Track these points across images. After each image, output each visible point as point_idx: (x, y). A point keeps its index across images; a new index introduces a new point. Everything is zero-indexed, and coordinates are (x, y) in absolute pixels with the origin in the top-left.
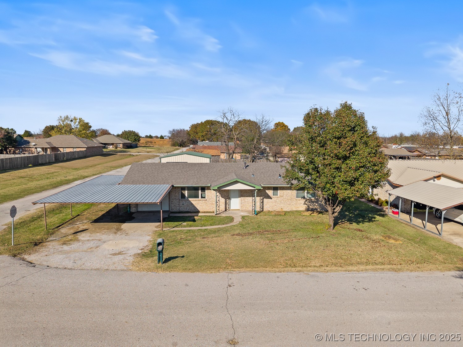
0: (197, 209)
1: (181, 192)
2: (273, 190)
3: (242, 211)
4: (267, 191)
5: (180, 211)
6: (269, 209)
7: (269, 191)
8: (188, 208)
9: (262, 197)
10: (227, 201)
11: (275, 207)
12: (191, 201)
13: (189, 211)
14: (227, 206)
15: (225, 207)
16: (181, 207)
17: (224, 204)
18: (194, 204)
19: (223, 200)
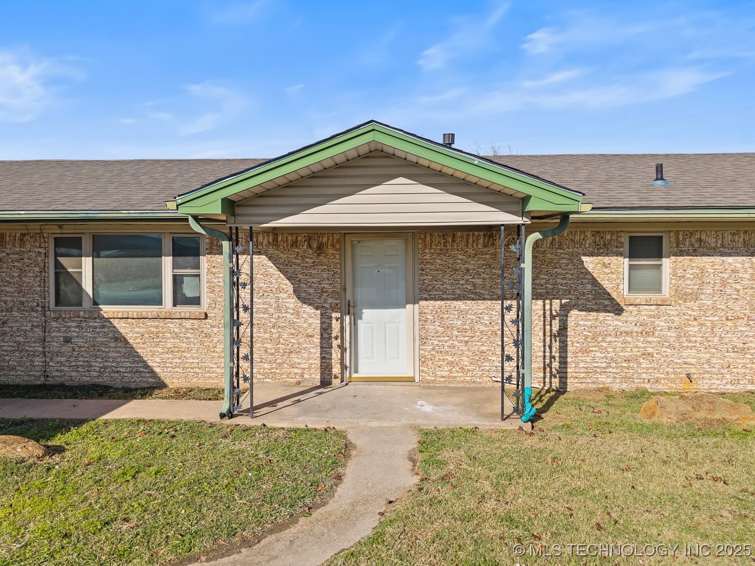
0: (152, 372)
1: (58, 265)
2: (632, 256)
3: (429, 388)
4: (589, 262)
5: (51, 381)
6: (605, 380)
7: (606, 259)
8: (97, 364)
9: (556, 304)
10: (336, 325)
11: (645, 364)
12: (115, 323)
13: (105, 380)
14: (336, 354)
15: (323, 358)
16: (59, 353)
17: (317, 340)
18: (131, 341)
19: (311, 317)
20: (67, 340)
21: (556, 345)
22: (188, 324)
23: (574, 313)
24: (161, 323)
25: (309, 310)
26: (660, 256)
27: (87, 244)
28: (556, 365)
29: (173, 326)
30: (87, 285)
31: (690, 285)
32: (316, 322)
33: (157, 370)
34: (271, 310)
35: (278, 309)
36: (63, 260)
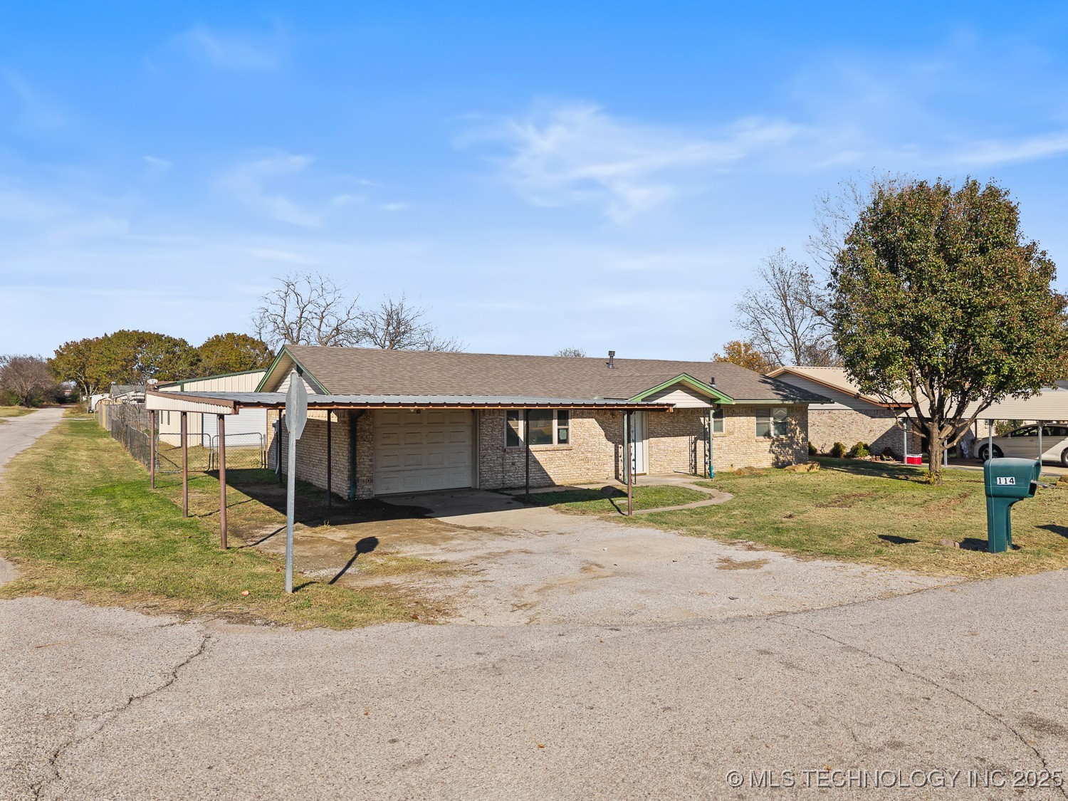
0: (548, 475)
1: (508, 426)
2: (715, 417)
5: (505, 486)
9: (693, 437)
10: (620, 450)
11: (719, 461)
12: (534, 454)
13: (530, 483)
15: (616, 466)
16: (509, 471)
17: (613, 458)
18: (541, 463)
19: (611, 446)
20: (513, 464)
21: (693, 455)
22: (564, 452)
23: (699, 441)
24: (553, 453)
25: (610, 443)
26: (722, 417)
27: (521, 415)
28: (693, 463)
29: (558, 454)
30: (521, 435)
31: (731, 429)
32: (613, 449)
33: (551, 476)
34: (597, 445)
35: (599, 444)
36: (510, 422)
